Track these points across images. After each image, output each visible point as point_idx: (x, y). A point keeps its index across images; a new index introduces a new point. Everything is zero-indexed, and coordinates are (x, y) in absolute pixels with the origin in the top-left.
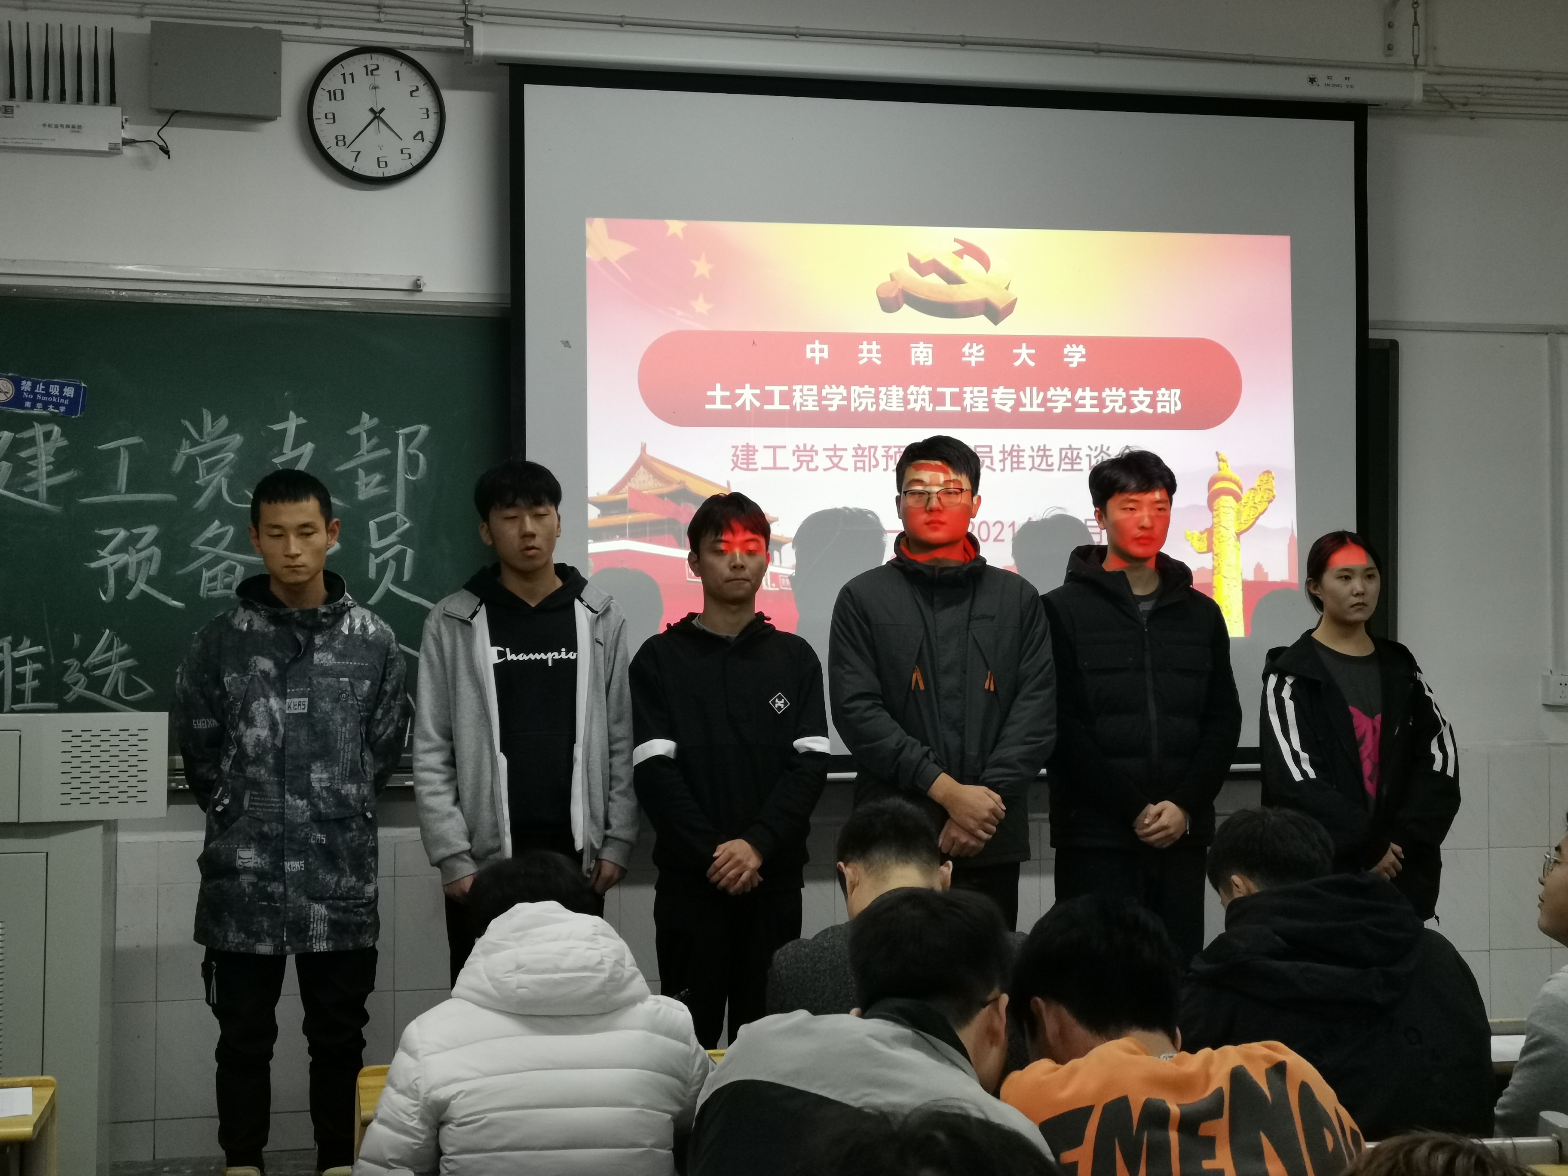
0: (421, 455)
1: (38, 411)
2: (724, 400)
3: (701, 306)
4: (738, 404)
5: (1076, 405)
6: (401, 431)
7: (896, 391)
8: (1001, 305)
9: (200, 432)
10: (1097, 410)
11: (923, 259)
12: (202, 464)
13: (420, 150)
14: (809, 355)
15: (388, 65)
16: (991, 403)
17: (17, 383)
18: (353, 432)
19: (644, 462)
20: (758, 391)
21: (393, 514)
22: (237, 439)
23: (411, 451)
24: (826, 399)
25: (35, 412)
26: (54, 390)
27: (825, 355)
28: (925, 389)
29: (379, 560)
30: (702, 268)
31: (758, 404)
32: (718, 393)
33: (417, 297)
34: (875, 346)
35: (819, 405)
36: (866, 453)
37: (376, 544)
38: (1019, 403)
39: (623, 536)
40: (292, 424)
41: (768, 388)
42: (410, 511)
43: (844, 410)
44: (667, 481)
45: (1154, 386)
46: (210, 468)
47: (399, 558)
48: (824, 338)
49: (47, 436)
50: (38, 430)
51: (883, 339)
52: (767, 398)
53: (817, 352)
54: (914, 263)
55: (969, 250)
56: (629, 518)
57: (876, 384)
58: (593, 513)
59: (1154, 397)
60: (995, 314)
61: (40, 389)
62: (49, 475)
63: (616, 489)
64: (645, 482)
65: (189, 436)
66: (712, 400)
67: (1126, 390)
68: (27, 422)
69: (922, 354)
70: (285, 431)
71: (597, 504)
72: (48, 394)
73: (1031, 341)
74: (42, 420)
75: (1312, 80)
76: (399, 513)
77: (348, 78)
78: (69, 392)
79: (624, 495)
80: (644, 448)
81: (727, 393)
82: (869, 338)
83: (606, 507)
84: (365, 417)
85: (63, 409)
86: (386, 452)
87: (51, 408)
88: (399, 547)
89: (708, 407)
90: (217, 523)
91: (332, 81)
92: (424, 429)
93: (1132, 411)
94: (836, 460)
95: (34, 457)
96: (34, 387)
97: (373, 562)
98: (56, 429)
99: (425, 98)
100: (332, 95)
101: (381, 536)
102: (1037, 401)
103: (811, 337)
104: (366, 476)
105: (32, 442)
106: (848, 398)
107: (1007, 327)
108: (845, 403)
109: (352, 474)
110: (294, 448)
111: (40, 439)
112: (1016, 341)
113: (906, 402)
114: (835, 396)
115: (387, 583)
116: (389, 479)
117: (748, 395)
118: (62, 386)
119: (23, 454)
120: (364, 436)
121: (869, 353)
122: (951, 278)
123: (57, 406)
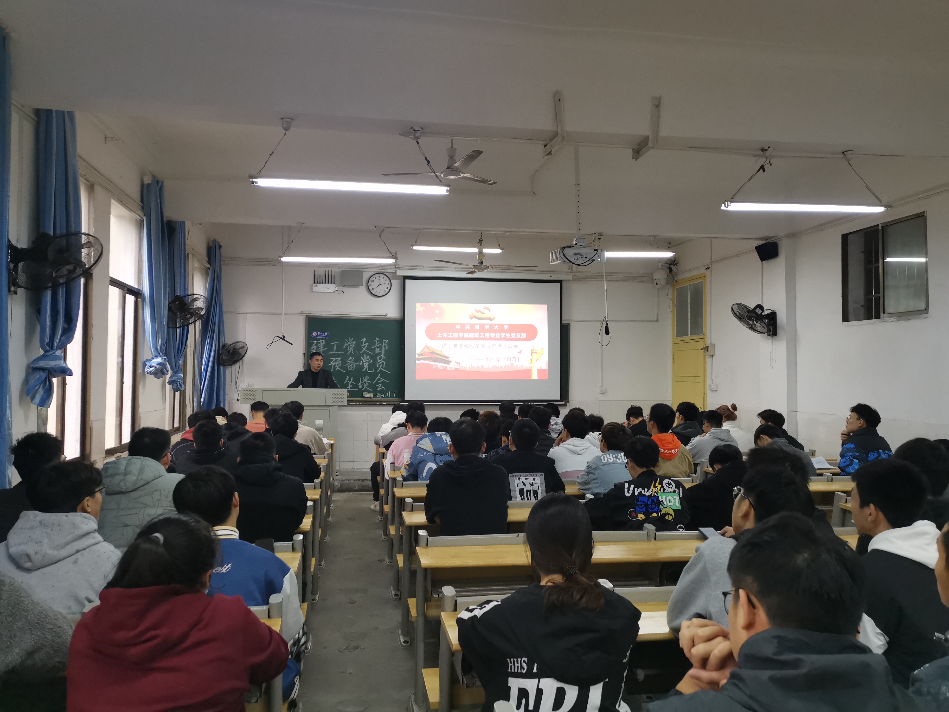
0: (387, 345)
1: (321, 337)
2: (441, 336)
3: (437, 318)
4: (443, 336)
5: (506, 336)
6: (383, 341)
7: (472, 334)
8: (492, 318)
9: (348, 340)
10: (510, 337)
11: (478, 310)
12: (348, 347)
13: (387, 291)
14: (456, 327)
15: (382, 276)
16: (490, 336)
17: (317, 333)
18: (375, 341)
19: (426, 347)
20: (447, 334)
21: (382, 356)
22: (355, 342)
23: (385, 344)
24: (459, 335)
25: (320, 338)
26: (324, 334)
28: (478, 334)
29: (379, 364)
30: (437, 312)
31: (447, 336)
32: (440, 334)
33: (386, 317)
34: (469, 326)
35: (458, 336)
36: (467, 345)
37: (379, 361)
38: (495, 336)
39: (422, 360)
40: (364, 339)
41: (449, 333)
42: (385, 355)
43: (463, 337)
44: (430, 350)
45: (521, 333)
46: (350, 347)
47: (383, 364)
48: (459, 324)
49: (322, 342)
50: (321, 341)
51: (470, 324)
52: (449, 335)
53: (458, 327)
54: (476, 310)
55: (486, 308)
56: (423, 357)
57: (469, 332)
58: (417, 356)
59: (521, 335)
60: (491, 320)
61: (321, 333)
62: (323, 349)
63: (421, 352)
64: (426, 350)
65: (346, 342)
66: (439, 336)
67: (516, 334)
68: (319, 339)
69: (477, 327)
70: (363, 341)
71: (418, 354)
72: (323, 335)
73: (498, 325)
74: (322, 339)
75: (551, 276)
76: (383, 355)
77: (375, 278)
78: (326, 334)
79: (422, 353)
80: (426, 344)
81: (441, 334)
82: (468, 324)
83: (419, 355)
84: (377, 338)
85: (325, 337)
86: (381, 345)
87: (323, 337)
88: (382, 362)
89: (438, 337)
90: (351, 357)
91: (372, 279)
92: (387, 340)
93: (517, 337)
94: (461, 346)
95: (320, 345)
96: (320, 333)
97: (378, 364)
98: (324, 341)
99: (388, 281)
100: (372, 281)
101: (380, 360)
102: (499, 335)
103: (457, 324)
104: (377, 349)
106: (463, 335)
107: (493, 322)
108: (463, 336)
109: (374, 349)
110: (365, 344)
111: (321, 342)
112: (495, 325)
113: (474, 336)
114: (461, 335)
115: (380, 368)
116: (381, 350)
117: (445, 335)
118: (325, 333)
119: (318, 345)
120: (377, 341)
121: (468, 327)
122: (483, 313)
123: (324, 337)
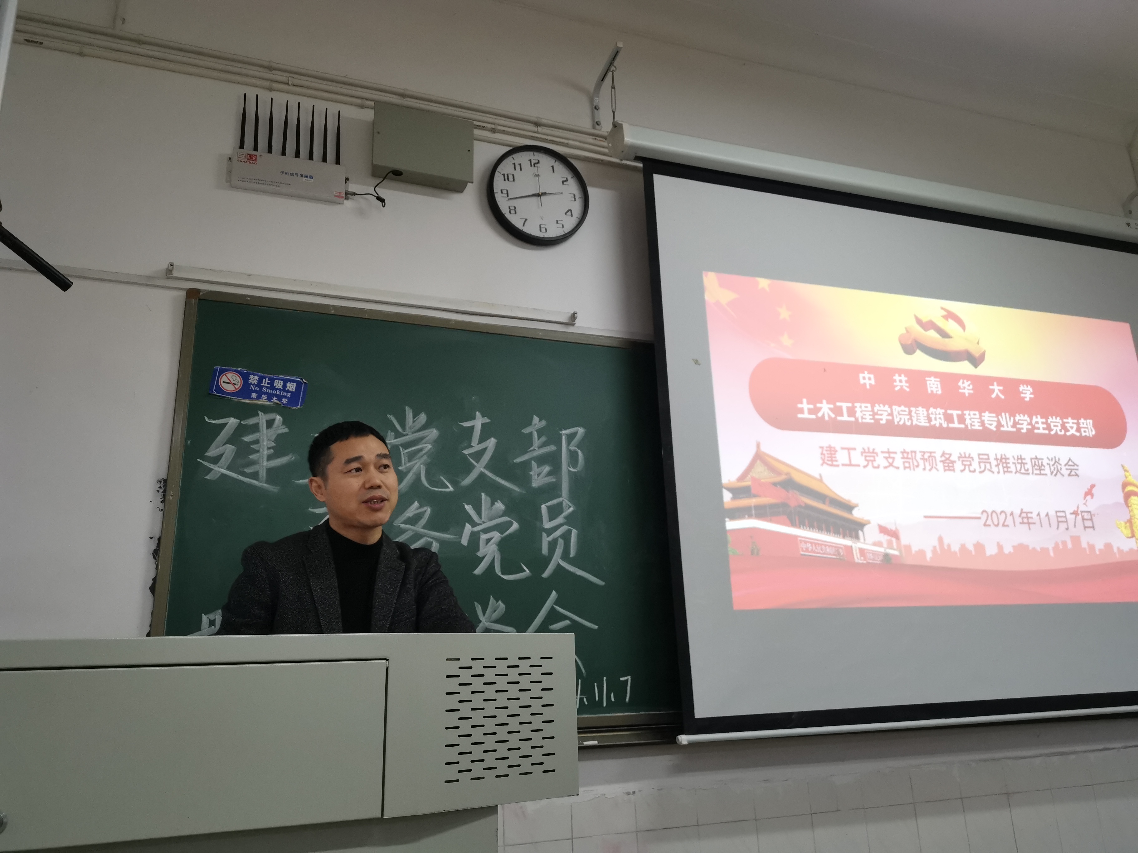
0: (579, 452)
1: (263, 401)
2: (810, 411)
3: (786, 341)
4: (820, 415)
5: (1034, 428)
6: (564, 432)
7: (922, 411)
8: (977, 355)
9: (403, 426)
10: (1047, 432)
11: (925, 319)
12: (403, 452)
13: (570, 223)
14: (862, 381)
15: (546, 161)
16: (982, 423)
17: (245, 377)
18: (526, 431)
19: (759, 457)
20: (831, 406)
21: (560, 499)
22: (433, 433)
23: (572, 448)
24: (877, 414)
25: (260, 402)
26: (278, 384)
27: (873, 382)
28: (940, 411)
29: (550, 538)
30: (784, 314)
31: (833, 416)
32: (805, 405)
33: (571, 330)
34: (904, 378)
35: (874, 419)
36: (910, 456)
37: (548, 525)
38: (999, 425)
39: (750, 516)
40: (478, 422)
41: (838, 404)
42: (573, 497)
43: (890, 422)
44: (777, 472)
45: (1077, 417)
46: (411, 456)
47: (566, 537)
48: (871, 370)
49: (270, 424)
50: (262, 418)
51: (908, 373)
52: (838, 411)
53: (867, 380)
54: (919, 321)
55: (950, 315)
56: (753, 502)
57: (908, 405)
58: (727, 496)
59: (1078, 424)
60: (976, 360)
61: (265, 383)
62: (270, 458)
63: (742, 478)
64: (761, 472)
65: (394, 429)
66: (801, 411)
67: (1061, 419)
68: (253, 411)
69: (934, 386)
70: (472, 428)
71: (730, 489)
72: (273, 388)
73: (1001, 381)
74: (265, 409)
76: (564, 498)
77: (518, 167)
78: (291, 387)
79: (747, 483)
80: (758, 445)
81: (811, 406)
82: (900, 371)
83: (737, 492)
84: (536, 419)
85: (285, 401)
86: (552, 448)
87: (275, 399)
88: (565, 528)
89: (800, 416)
90: (416, 504)
91: (506, 167)
92: (581, 431)
93: (1068, 434)
94: (891, 460)
95: (257, 442)
96: (260, 381)
97: (546, 540)
98: (278, 418)
99: (573, 186)
100: (506, 177)
101: (551, 518)
102: (1011, 423)
103: (862, 368)
104: (538, 467)
105: (255, 428)
106: (891, 414)
107: (983, 370)
108: (890, 418)
109: (526, 465)
110: (481, 441)
111: (263, 426)
112: (990, 380)
113: (930, 420)
114: (884, 413)
115: (557, 559)
116: (556, 470)
117: (825, 409)
118: (285, 382)
119: (247, 439)
120: (535, 435)
121: (901, 382)
122: (944, 334)
123: (280, 398)
